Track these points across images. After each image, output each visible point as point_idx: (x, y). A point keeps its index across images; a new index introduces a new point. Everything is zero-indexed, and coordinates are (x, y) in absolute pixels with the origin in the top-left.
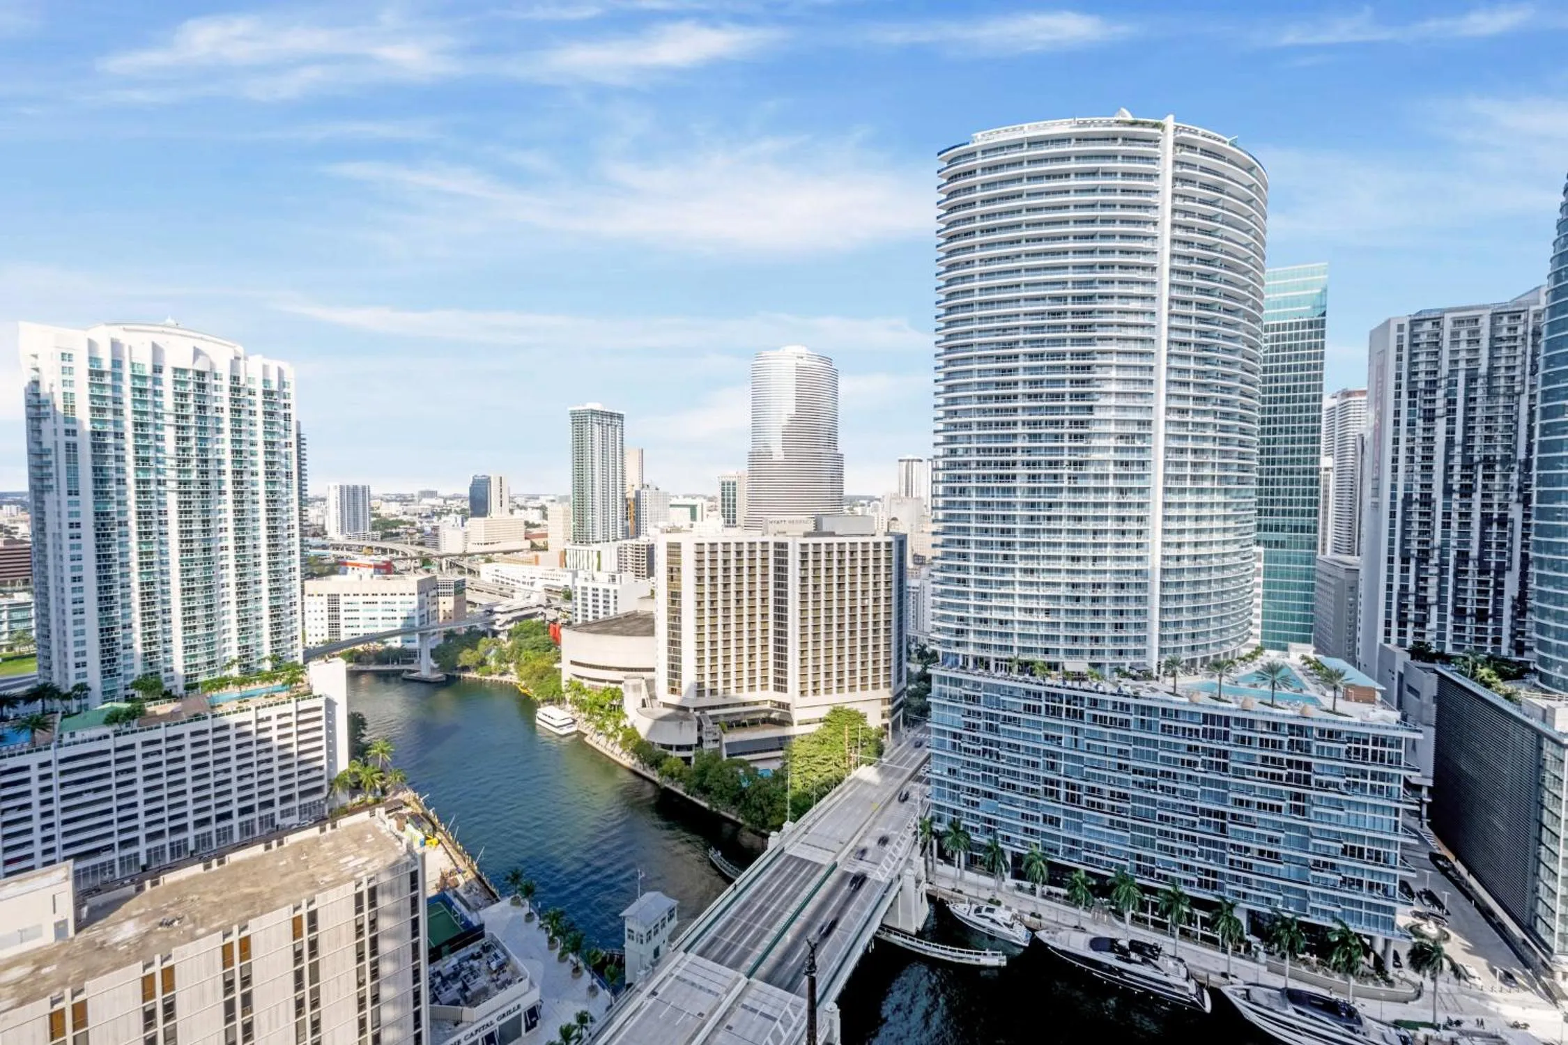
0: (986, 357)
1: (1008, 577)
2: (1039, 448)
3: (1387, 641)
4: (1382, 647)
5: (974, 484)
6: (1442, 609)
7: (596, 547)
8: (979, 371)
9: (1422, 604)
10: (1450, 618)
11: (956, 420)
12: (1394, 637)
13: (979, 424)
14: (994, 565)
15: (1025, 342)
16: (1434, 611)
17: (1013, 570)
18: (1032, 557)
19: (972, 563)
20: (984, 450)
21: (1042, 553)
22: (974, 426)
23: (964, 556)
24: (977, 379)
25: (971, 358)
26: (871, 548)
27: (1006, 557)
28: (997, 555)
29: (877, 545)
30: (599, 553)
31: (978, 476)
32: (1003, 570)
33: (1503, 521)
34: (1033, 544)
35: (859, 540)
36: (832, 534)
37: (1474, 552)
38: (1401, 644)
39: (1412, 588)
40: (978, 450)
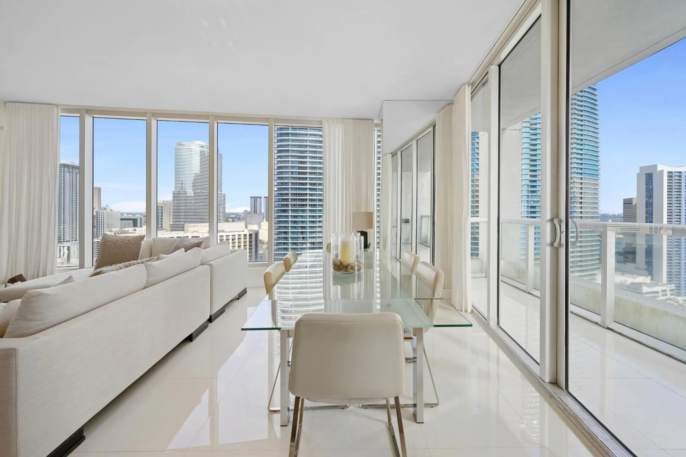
0: (294, 156)
1: (304, 246)
2: (316, 194)
5: (290, 208)
7: (67, 244)
8: (292, 161)
11: (282, 181)
13: (292, 183)
14: (299, 241)
15: (310, 151)
17: (306, 243)
18: (314, 237)
19: (290, 241)
20: (294, 194)
21: (317, 236)
22: (290, 184)
23: (286, 238)
24: (291, 165)
25: (288, 156)
26: (242, 237)
27: (303, 238)
28: (300, 237)
29: (245, 235)
30: (69, 248)
31: (292, 205)
32: (302, 243)
34: (314, 232)
35: (237, 234)
36: (223, 231)
40: (292, 194)
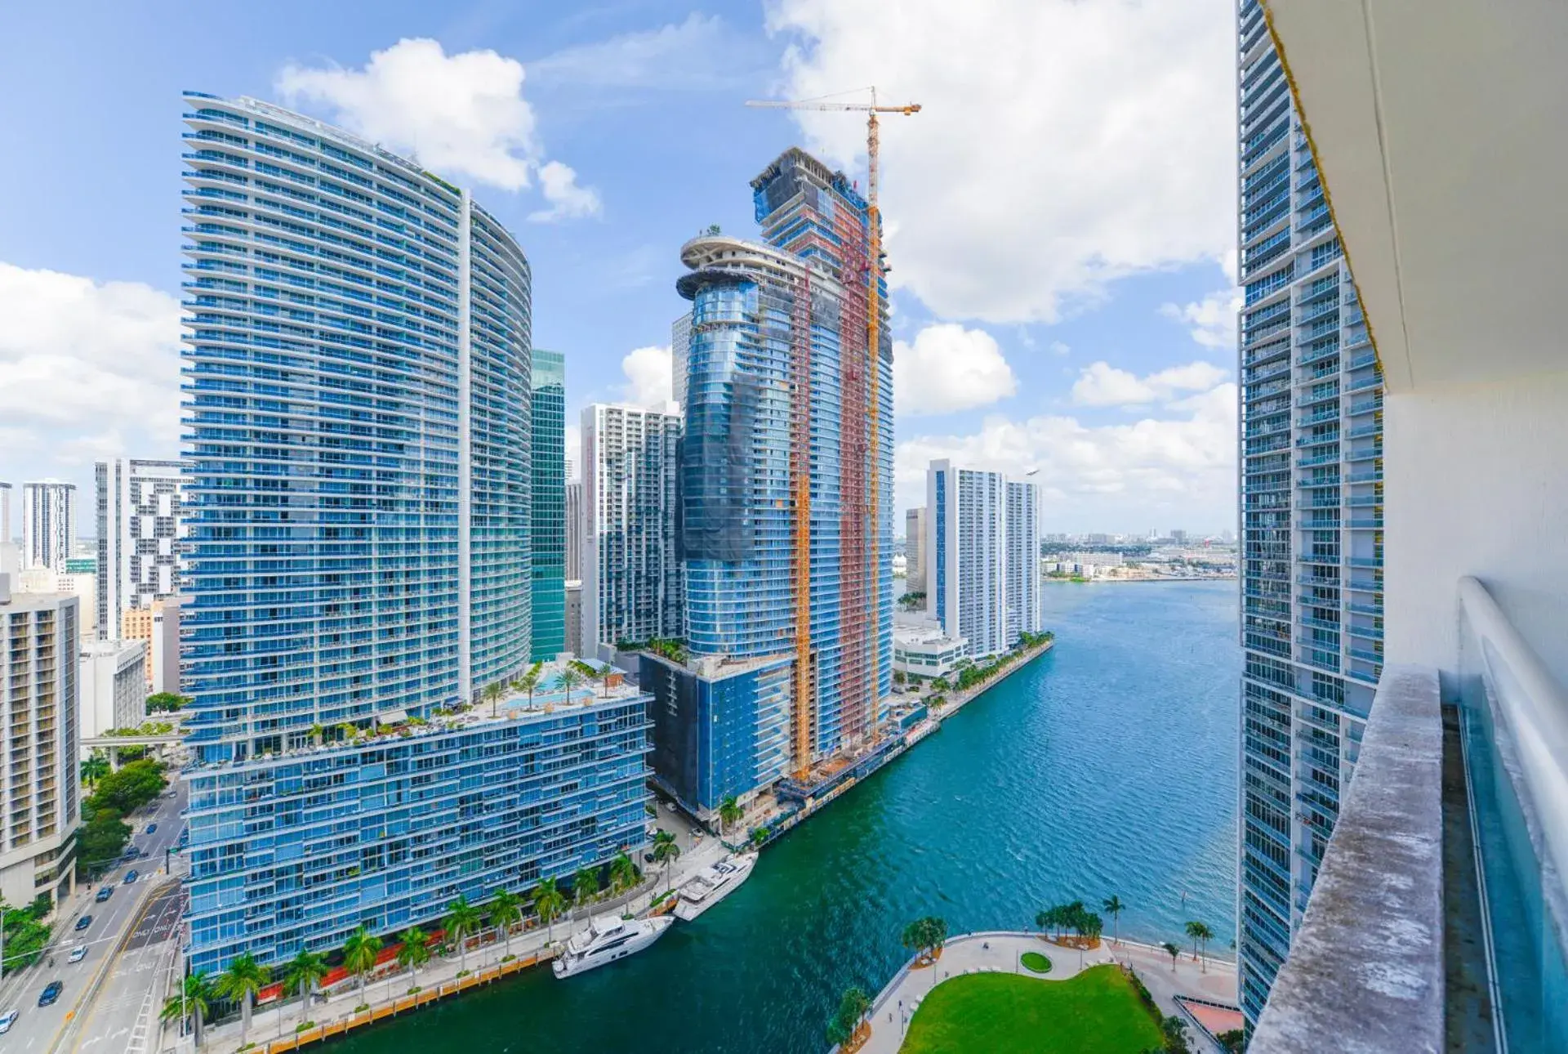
3: (602, 640)
4: (600, 646)
6: (630, 612)
9: (619, 611)
10: (634, 617)
12: (605, 637)
16: (626, 615)
33: (656, 550)
37: (644, 572)
38: (609, 641)
39: (614, 600)
